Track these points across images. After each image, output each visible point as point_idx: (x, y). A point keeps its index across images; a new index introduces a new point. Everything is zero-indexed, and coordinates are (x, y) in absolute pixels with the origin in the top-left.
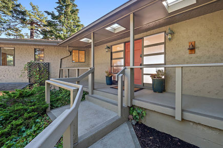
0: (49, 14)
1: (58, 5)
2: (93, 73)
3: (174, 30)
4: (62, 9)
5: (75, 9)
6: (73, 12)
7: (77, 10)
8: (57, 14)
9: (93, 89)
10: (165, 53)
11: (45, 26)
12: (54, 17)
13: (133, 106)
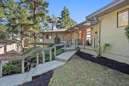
0: (58, 18)
1: (61, 13)
2: (71, 40)
3: (93, 28)
4: (63, 15)
5: (68, 13)
6: (67, 15)
7: (69, 14)
8: (61, 17)
9: (71, 44)
10: (91, 34)
11: (57, 23)
12: (60, 19)
13: (78, 47)
